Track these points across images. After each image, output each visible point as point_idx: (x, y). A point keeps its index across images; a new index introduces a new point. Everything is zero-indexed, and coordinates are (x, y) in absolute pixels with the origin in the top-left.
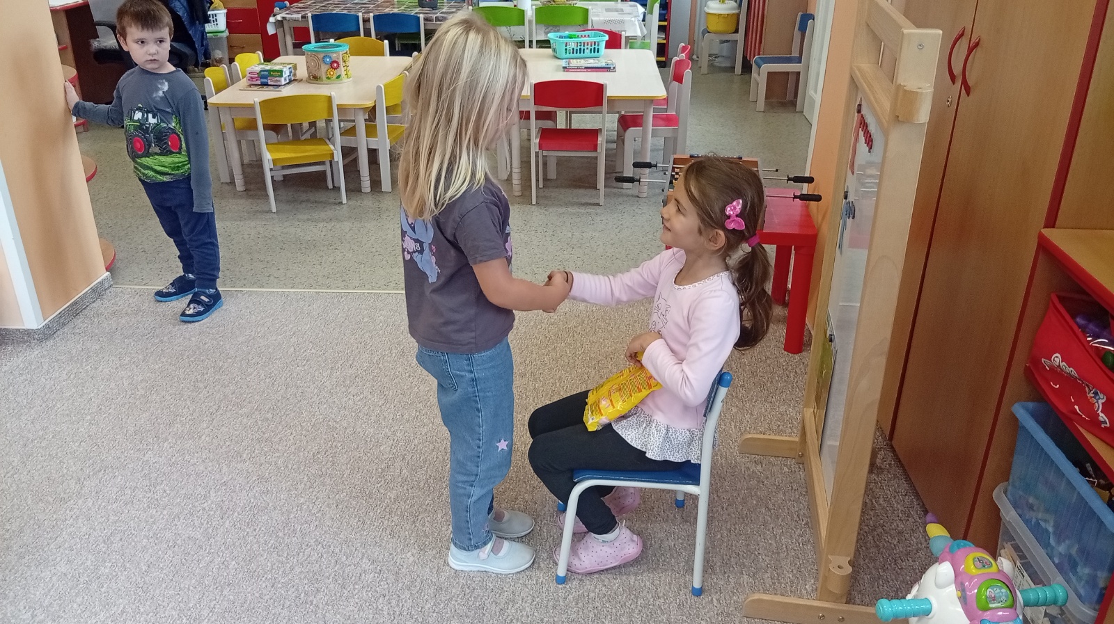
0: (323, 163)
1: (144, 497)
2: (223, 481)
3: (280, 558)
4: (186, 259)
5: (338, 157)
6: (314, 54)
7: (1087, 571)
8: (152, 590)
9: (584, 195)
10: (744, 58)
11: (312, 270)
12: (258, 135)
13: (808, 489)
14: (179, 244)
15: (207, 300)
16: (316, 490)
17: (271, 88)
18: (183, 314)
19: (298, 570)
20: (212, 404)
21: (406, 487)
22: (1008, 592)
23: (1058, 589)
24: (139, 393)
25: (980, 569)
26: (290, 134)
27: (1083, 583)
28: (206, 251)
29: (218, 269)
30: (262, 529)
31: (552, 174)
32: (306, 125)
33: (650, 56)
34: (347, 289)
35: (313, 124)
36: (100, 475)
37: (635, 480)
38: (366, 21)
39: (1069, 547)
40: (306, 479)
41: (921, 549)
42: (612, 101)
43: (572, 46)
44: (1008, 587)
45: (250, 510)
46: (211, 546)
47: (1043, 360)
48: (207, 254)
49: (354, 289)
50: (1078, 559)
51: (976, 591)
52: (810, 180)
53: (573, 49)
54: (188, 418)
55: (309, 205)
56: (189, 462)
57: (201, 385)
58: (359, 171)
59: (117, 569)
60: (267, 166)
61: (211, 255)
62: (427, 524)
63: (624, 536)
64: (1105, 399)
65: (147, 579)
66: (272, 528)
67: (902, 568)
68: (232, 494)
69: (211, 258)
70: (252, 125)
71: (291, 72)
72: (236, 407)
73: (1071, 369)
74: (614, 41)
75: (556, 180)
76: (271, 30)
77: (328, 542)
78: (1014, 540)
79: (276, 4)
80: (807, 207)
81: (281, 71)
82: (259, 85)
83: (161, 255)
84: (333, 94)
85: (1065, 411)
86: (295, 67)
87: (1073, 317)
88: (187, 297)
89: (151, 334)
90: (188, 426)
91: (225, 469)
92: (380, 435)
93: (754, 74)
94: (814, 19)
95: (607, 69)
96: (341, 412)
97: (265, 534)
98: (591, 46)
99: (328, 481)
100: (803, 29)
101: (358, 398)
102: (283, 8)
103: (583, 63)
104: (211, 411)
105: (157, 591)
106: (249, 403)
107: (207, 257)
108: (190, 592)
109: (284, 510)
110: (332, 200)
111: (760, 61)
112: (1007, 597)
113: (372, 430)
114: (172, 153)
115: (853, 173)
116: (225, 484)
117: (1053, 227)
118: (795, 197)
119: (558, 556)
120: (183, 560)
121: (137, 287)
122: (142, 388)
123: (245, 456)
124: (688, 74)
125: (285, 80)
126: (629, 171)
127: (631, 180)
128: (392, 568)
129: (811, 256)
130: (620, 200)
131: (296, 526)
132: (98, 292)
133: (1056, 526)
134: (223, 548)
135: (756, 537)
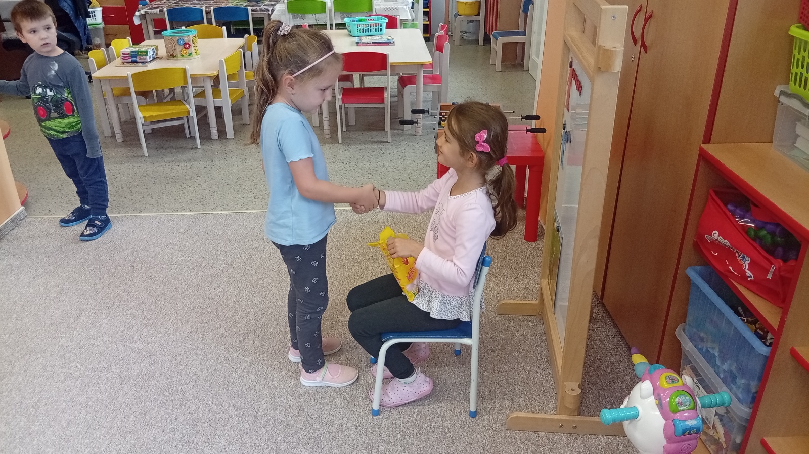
0: (181, 119)
1: (61, 373)
2: (120, 357)
3: (167, 411)
4: (82, 193)
5: (193, 113)
6: (171, 38)
7: (743, 381)
8: (72, 440)
9: (376, 135)
10: (485, 33)
11: (178, 198)
12: (132, 101)
13: (547, 338)
14: (77, 183)
15: (99, 224)
16: (191, 359)
17: (139, 64)
18: (82, 235)
19: (181, 418)
20: (108, 301)
21: (258, 353)
22: (691, 398)
23: (724, 395)
24: (52, 295)
25: (671, 384)
26: (155, 98)
27: (741, 389)
28: (96, 187)
29: (107, 200)
30: (153, 390)
31: (352, 121)
32: (167, 91)
33: (418, 33)
34: (204, 211)
35: (172, 90)
36: (27, 358)
37: (426, 337)
38: (208, 13)
39: (730, 366)
40: (183, 352)
41: (627, 375)
42: (393, 66)
43: (362, 27)
44: (690, 395)
45: (142, 376)
46: (114, 405)
47: (706, 236)
48: (99, 190)
49: (210, 211)
50: (736, 374)
51: (668, 399)
52: (537, 118)
53: (363, 29)
54: (91, 312)
55: (173, 150)
56: (94, 344)
57: (99, 287)
58: (209, 124)
59: (44, 426)
60: (140, 122)
61: (102, 190)
62: (275, 379)
63: (420, 378)
64: (750, 260)
65: (67, 432)
66: (160, 389)
67: (615, 388)
68: (128, 366)
69: (101, 192)
70: (127, 92)
71: (154, 52)
72: (126, 302)
73: (726, 241)
74: (392, 23)
75: (355, 125)
76: (137, 21)
77: (203, 397)
78: (692, 364)
79: (140, 2)
80: (536, 137)
81: (146, 52)
82: (130, 62)
83: (62, 192)
84: (187, 67)
85: (722, 271)
86: (157, 48)
87: (726, 205)
88: (84, 222)
89: (58, 251)
90: (91, 318)
91: (121, 348)
92: (237, 317)
93: (493, 45)
94: (533, 4)
95: (388, 43)
96: (207, 301)
97: (155, 393)
98: (376, 27)
99: (199, 352)
100: (526, 11)
101: (219, 290)
102: (145, 5)
103: (370, 39)
104: (108, 305)
105: (76, 441)
106: (137, 298)
107: (98, 192)
108: (101, 440)
109: (168, 376)
110: (190, 146)
111: (496, 34)
112: (690, 402)
113: (230, 313)
114: (67, 116)
115: (569, 111)
116: (122, 359)
117: (709, 143)
118: (528, 130)
119: (373, 397)
120: (94, 417)
121: (45, 217)
122: (55, 292)
123: (136, 337)
124: (447, 46)
125: (150, 58)
126: (408, 116)
127: (411, 122)
128: (251, 412)
129: (540, 172)
130: (403, 138)
131: (178, 386)
132: (17, 222)
133: (720, 351)
134: (123, 406)
135: (512, 373)
